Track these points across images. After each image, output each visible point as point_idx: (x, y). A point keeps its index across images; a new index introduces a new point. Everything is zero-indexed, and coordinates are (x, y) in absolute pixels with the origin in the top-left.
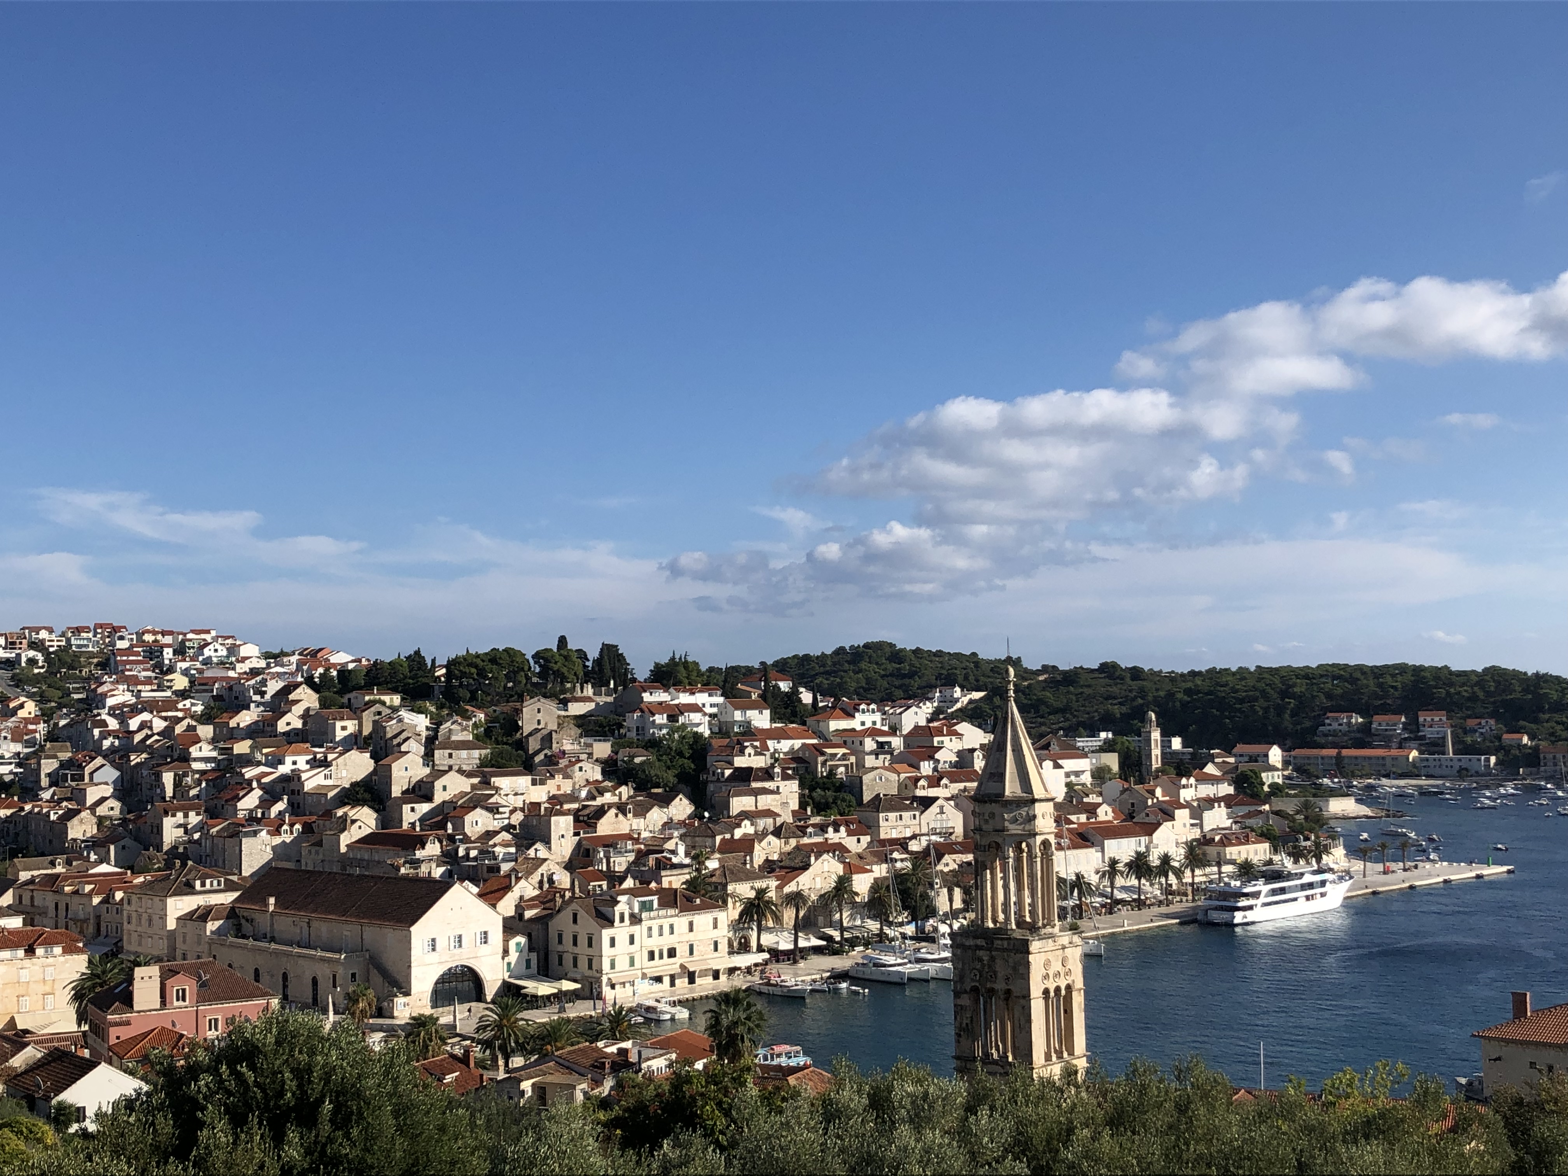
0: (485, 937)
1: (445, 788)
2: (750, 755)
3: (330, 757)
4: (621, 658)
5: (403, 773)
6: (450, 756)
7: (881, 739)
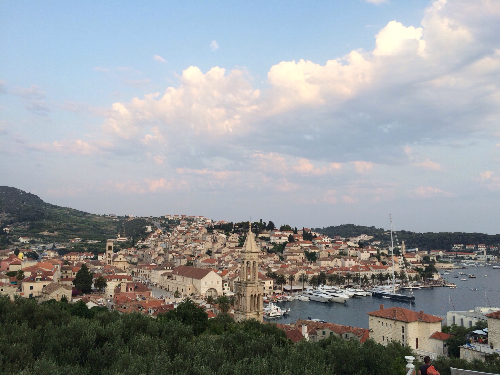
0: (218, 283)
1: (224, 251)
2: (294, 247)
3: (203, 243)
4: (273, 225)
5: (217, 247)
6: (229, 244)
7: (327, 244)
